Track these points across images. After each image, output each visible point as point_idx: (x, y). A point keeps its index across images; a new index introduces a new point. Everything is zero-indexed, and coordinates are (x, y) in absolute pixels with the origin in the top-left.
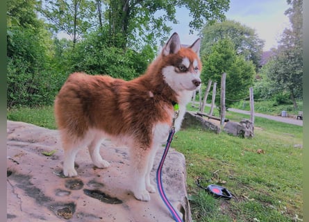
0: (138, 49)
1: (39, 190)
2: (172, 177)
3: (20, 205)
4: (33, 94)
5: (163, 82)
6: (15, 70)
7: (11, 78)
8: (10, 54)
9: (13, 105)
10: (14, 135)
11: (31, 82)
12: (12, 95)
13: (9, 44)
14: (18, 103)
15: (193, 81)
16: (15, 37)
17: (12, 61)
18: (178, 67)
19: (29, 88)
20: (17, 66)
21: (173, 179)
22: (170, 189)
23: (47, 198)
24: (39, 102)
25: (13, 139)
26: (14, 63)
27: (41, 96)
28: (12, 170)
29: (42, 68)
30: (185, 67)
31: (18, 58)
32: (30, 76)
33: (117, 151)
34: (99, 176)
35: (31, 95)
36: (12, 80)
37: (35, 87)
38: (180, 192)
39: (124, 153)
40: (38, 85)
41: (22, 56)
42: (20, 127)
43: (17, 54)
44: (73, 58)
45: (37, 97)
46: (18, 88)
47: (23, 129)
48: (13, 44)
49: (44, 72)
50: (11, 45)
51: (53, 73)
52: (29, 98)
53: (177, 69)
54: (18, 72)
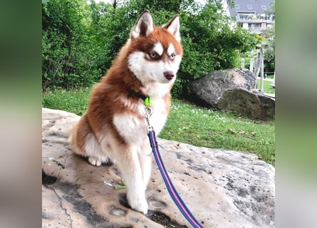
0: (195, 10)
1: (90, 206)
2: (259, 200)
3: (71, 224)
4: (69, 74)
5: (129, 70)
6: (50, 45)
7: (45, 54)
8: (45, 26)
9: (47, 87)
10: (54, 129)
11: (66, 58)
12: (46, 75)
13: (44, 14)
14: (52, 84)
15: (165, 73)
16: (49, 6)
17: (46, 34)
18: (149, 54)
19: (65, 66)
20: (52, 40)
21: (262, 203)
22: (258, 218)
23: (99, 216)
24: (75, 83)
25: (54, 134)
26: (49, 37)
27: (77, 76)
28: (57, 176)
29: (79, 41)
30: (157, 54)
31: (53, 30)
32: (66, 51)
33: (179, 156)
34: (160, 191)
35: (67, 75)
36: (47, 58)
37: (71, 65)
38: (272, 223)
39: (189, 160)
40: (75, 62)
41: (57, 28)
42: (60, 118)
43: (52, 25)
44: (114, 28)
45: (74, 77)
46: (52, 67)
47: (64, 121)
48: (48, 14)
49: (81, 46)
50: (46, 16)
51: (91, 47)
52: (65, 78)
53: (148, 56)
54: (53, 48)
